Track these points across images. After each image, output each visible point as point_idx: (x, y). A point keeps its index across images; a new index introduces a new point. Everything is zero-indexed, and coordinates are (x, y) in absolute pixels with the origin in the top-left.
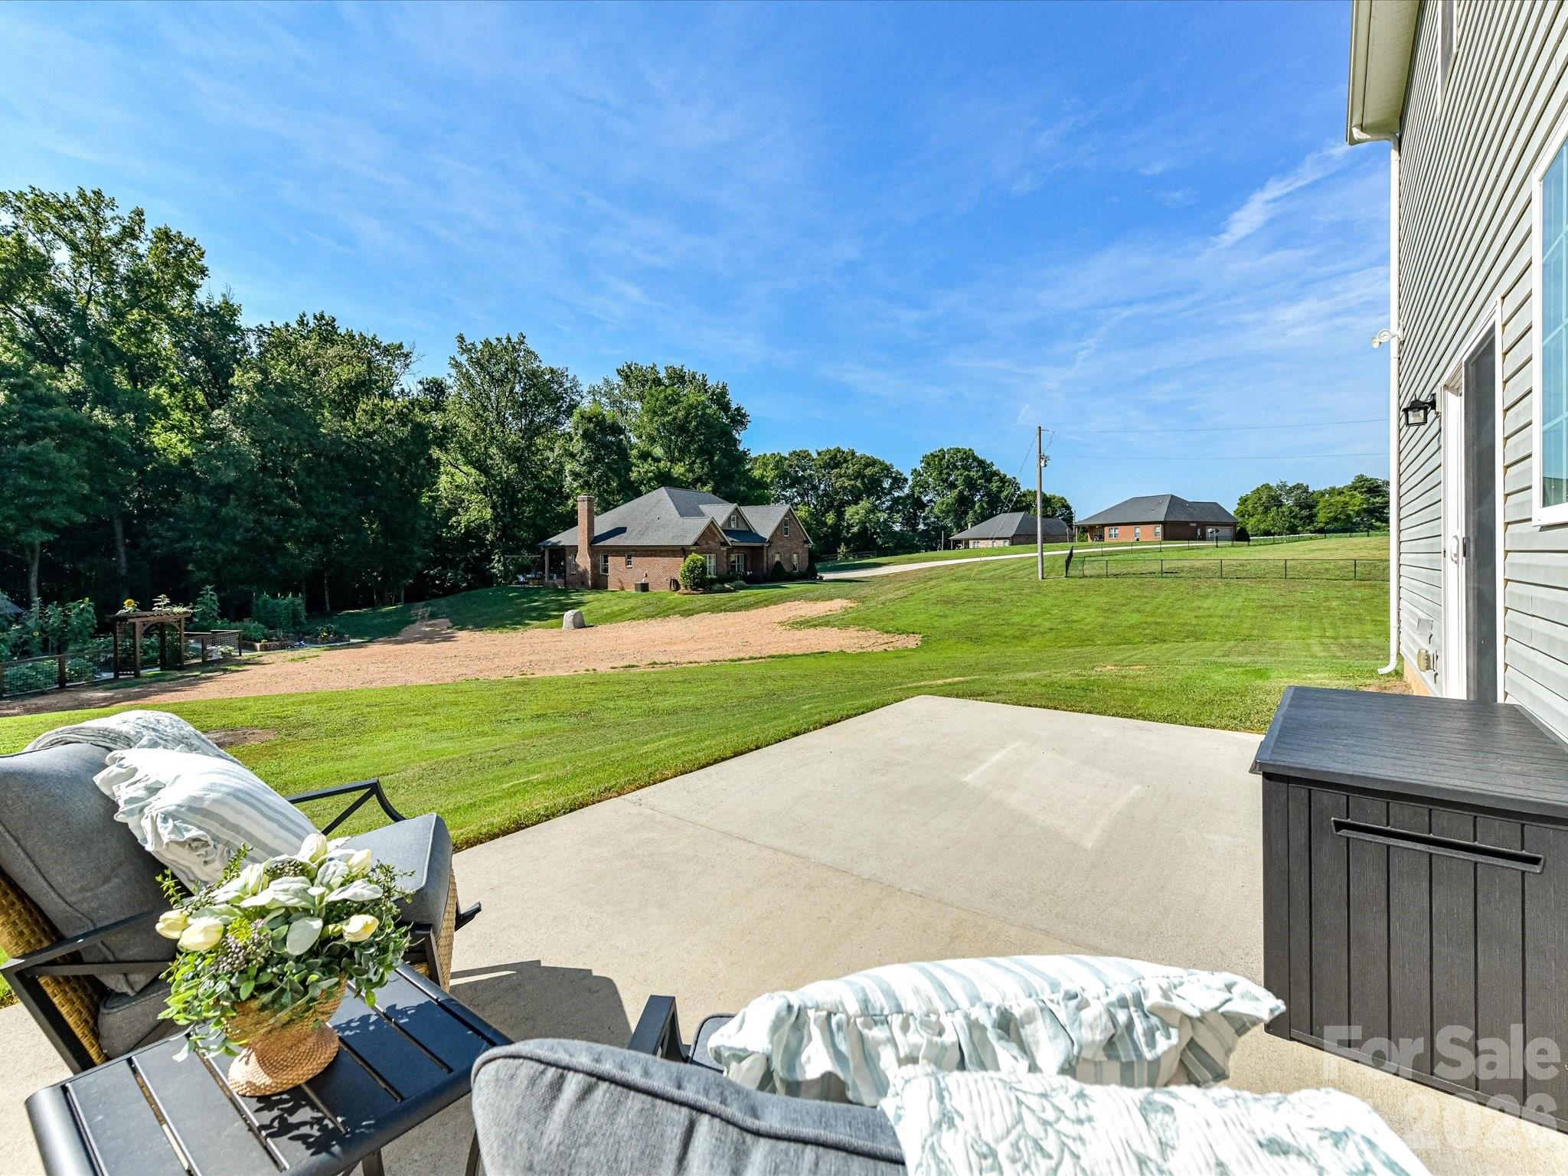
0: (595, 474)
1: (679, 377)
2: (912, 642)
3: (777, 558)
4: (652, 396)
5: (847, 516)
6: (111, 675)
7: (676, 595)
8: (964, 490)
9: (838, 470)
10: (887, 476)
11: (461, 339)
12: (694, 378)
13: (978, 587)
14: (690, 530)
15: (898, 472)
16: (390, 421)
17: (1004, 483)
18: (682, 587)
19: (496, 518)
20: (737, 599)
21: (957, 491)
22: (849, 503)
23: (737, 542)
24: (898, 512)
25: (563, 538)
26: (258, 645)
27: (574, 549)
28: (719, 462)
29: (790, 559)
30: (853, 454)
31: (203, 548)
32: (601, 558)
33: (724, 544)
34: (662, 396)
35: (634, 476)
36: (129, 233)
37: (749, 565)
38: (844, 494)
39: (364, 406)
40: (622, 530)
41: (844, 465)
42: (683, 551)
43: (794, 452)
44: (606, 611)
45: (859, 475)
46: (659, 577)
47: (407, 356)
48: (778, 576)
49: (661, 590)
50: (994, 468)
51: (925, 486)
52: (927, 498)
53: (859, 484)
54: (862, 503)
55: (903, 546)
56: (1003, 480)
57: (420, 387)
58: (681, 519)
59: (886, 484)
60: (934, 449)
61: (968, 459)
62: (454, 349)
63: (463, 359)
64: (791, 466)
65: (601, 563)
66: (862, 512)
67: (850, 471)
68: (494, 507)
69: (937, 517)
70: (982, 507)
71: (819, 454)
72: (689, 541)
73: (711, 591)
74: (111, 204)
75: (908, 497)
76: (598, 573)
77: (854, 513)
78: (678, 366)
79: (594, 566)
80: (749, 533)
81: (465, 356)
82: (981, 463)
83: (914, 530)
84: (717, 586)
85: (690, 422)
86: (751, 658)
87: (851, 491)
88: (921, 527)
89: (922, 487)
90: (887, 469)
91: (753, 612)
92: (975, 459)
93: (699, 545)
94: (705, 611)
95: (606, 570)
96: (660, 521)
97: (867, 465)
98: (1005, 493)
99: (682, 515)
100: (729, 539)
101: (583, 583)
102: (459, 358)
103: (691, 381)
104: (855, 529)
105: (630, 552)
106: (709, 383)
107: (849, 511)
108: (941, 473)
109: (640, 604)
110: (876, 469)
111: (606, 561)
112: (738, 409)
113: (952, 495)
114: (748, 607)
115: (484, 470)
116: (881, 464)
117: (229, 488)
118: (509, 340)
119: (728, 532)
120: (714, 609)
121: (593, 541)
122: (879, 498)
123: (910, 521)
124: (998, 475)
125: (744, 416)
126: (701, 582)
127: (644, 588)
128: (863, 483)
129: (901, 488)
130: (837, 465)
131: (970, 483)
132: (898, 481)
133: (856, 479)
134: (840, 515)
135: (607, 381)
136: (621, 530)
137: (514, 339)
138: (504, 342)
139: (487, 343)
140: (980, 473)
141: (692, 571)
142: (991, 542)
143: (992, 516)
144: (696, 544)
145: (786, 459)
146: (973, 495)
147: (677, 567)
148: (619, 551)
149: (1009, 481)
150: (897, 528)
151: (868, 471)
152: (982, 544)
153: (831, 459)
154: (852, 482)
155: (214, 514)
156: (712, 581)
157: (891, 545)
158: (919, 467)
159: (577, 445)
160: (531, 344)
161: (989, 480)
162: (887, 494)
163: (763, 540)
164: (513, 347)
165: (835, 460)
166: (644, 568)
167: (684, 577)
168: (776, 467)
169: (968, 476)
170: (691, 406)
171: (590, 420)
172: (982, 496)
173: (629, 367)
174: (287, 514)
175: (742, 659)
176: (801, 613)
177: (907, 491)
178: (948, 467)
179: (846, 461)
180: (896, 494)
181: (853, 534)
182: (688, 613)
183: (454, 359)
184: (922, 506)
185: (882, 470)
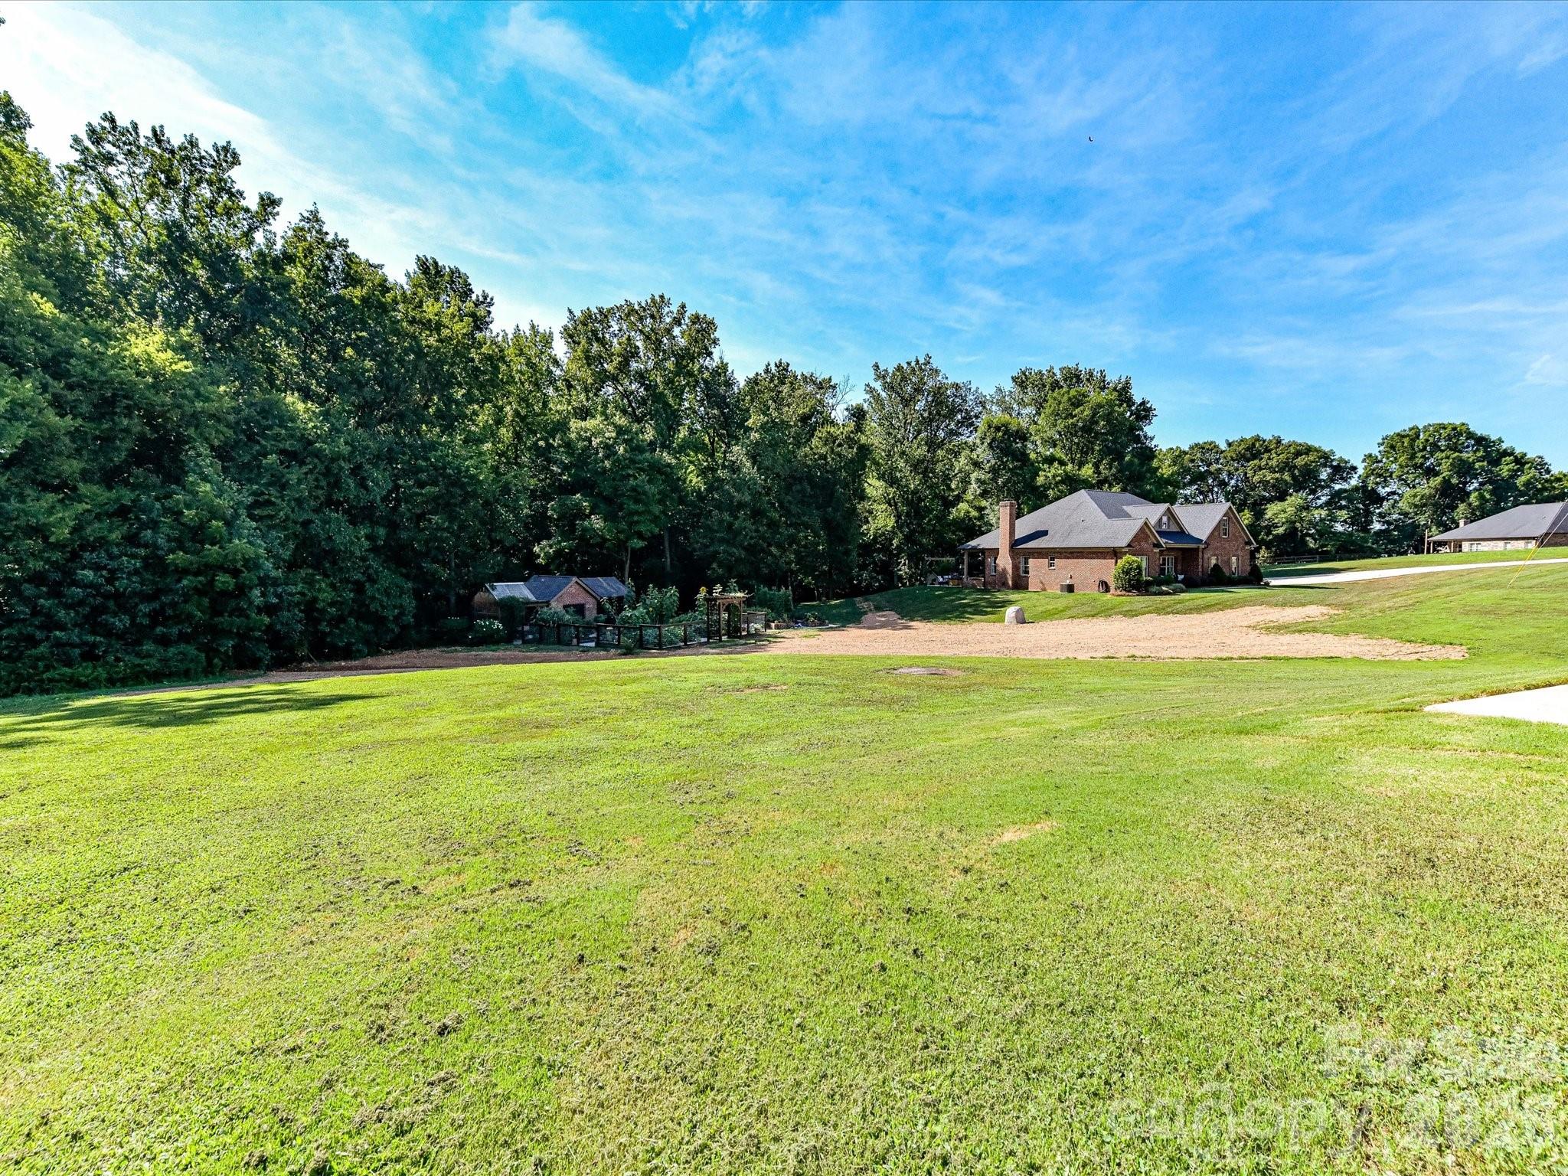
0: (1000, 481)
1: (1073, 377)
2: (1455, 654)
3: (1213, 561)
4: (1055, 399)
5: (1269, 514)
6: (705, 640)
7: (1108, 596)
8: (1451, 476)
9: (1256, 462)
10: (1325, 465)
11: (876, 367)
12: (1091, 375)
13: (1527, 596)
14: (1121, 533)
15: (1341, 460)
16: (840, 445)
17: (1523, 465)
18: (1112, 590)
19: (899, 526)
20: (1180, 602)
21: (1439, 479)
22: (1271, 500)
23: (1172, 544)
24: (1341, 508)
25: (981, 542)
26: (773, 625)
27: (995, 552)
28: (1131, 462)
29: (1228, 562)
30: (1279, 442)
31: (725, 551)
32: (1022, 560)
33: (1157, 545)
34: (1066, 398)
35: (1040, 480)
36: (677, 322)
37: (1179, 567)
38: (1264, 490)
39: (820, 435)
40: (1045, 533)
41: (1265, 456)
42: (1115, 553)
43: (1196, 445)
44: (1040, 609)
45: (1286, 466)
46: (1085, 578)
47: (834, 387)
48: (1218, 579)
49: (1088, 592)
50: (1504, 446)
51: (1385, 476)
52: (1388, 489)
53: (1287, 477)
54: (1290, 499)
55: (1352, 549)
56: (1520, 461)
57: (846, 413)
58: (1110, 521)
59: (1324, 475)
60: (1403, 426)
61: (1458, 436)
62: (870, 377)
63: (878, 385)
64: (1192, 461)
65: (1022, 565)
66: (1291, 510)
67: (1274, 463)
68: (898, 516)
69: (1406, 514)
70: (1481, 497)
71: (1230, 445)
72: (1122, 542)
73: (1148, 593)
74: (669, 304)
75: (1356, 489)
76: (1019, 575)
77: (1279, 513)
78: (1072, 365)
79: (1016, 568)
80: (1181, 534)
81: (879, 383)
82: (1481, 441)
83: (1366, 530)
84: (1154, 589)
85: (1097, 423)
86: (1241, 658)
87: (1274, 486)
88: (1377, 526)
89: (1380, 476)
90: (1326, 457)
91: (1207, 616)
92: (1470, 435)
93: (1133, 547)
94: (1150, 612)
95: (1027, 572)
96: (1084, 524)
97: (1298, 454)
98: (1523, 479)
99: (1109, 516)
100: (1162, 541)
101: (1005, 584)
102: (873, 384)
103: (1088, 380)
104: (1281, 530)
105: (1052, 555)
106: (1108, 379)
107: (1272, 510)
108: (1413, 457)
109: (1073, 604)
110: (1311, 458)
111: (1026, 562)
112: (1143, 403)
113: (1427, 487)
114: (1198, 610)
115: (892, 481)
116: (1316, 450)
117: (741, 505)
118: (917, 362)
119: (1162, 534)
120: (1159, 611)
121: (1014, 544)
122: (1313, 492)
123: (1361, 521)
124: (1512, 454)
125: (1149, 410)
126: (1135, 584)
127: (1070, 589)
128: (1293, 477)
129: (1345, 480)
130: (1254, 457)
131: (1465, 470)
132: (1342, 470)
133: (1281, 471)
134: (1259, 514)
135: (999, 390)
136: (1042, 534)
137: (922, 361)
138: (913, 364)
139: (899, 368)
140: (1480, 454)
141: (1127, 573)
142: (1501, 543)
143: (1497, 509)
144: (1129, 545)
145: (1185, 453)
146: (1465, 484)
147: (1109, 570)
148: (1040, 553)
149: (1531, 462)
150: (1339, 528)
151: (1300, 461)
152: (1485, 547)
153: (1247, 449)
154: (1277, 475)
155: (730, 525)
156: (1148, 583)
157: (1329, 548)
158: (1375, 451)
159: (983, 453)
160: (935, 363)
161: (1496, 462)
162: (1323, 488)
163: (1199, 541)
164: (921, 369)
165: (1253, 450)
166: (1067, 570)
167: (1117, 578)
168: (1174, 463)
169: (1460, 459)
170: (1100, 406)
171: (998, 429)
172: (1482, 484)
173: (1024, 373)
174: (773, 525)
175: (1232, 658)
176: (1269, 618)
177: (1354, 482)
178: (1424, 449)
179: (1268, 450)
180: (1337, 487)
181: (1277, 536)
182: (1131, 614)
183: (868, 385)
184: (1379, 500)
185: (1320, 458)
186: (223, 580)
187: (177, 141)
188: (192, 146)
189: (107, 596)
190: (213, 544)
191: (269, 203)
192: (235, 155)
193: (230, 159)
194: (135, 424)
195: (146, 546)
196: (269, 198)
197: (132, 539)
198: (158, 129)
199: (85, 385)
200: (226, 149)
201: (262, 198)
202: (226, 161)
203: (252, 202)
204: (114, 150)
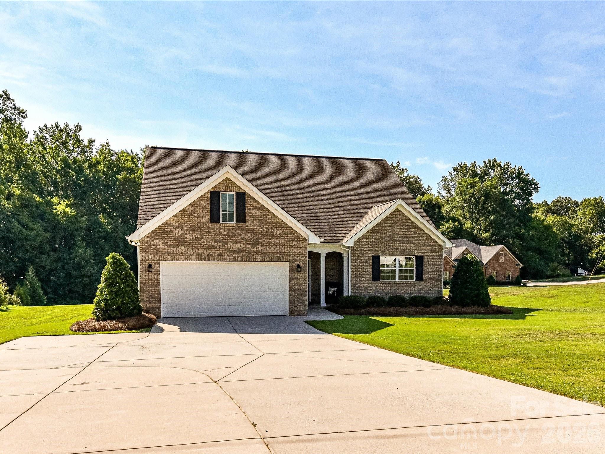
186: (86, 280)
187: (62, 126)
188: (67, 127)
189: (58, 285)
190: (83, 269)
191: (91, 142)
192: (80, 127)
193: (79, 129)
194: (61, 232)
195: (66, 270)
196: (91, 140)
197: (63, 268)
198: (56, 123)
199: (50, 222)
200: (77, 126)
201: (89, 141)
202: (78, 130)
203: (86, 143)
204: (46, 135)
